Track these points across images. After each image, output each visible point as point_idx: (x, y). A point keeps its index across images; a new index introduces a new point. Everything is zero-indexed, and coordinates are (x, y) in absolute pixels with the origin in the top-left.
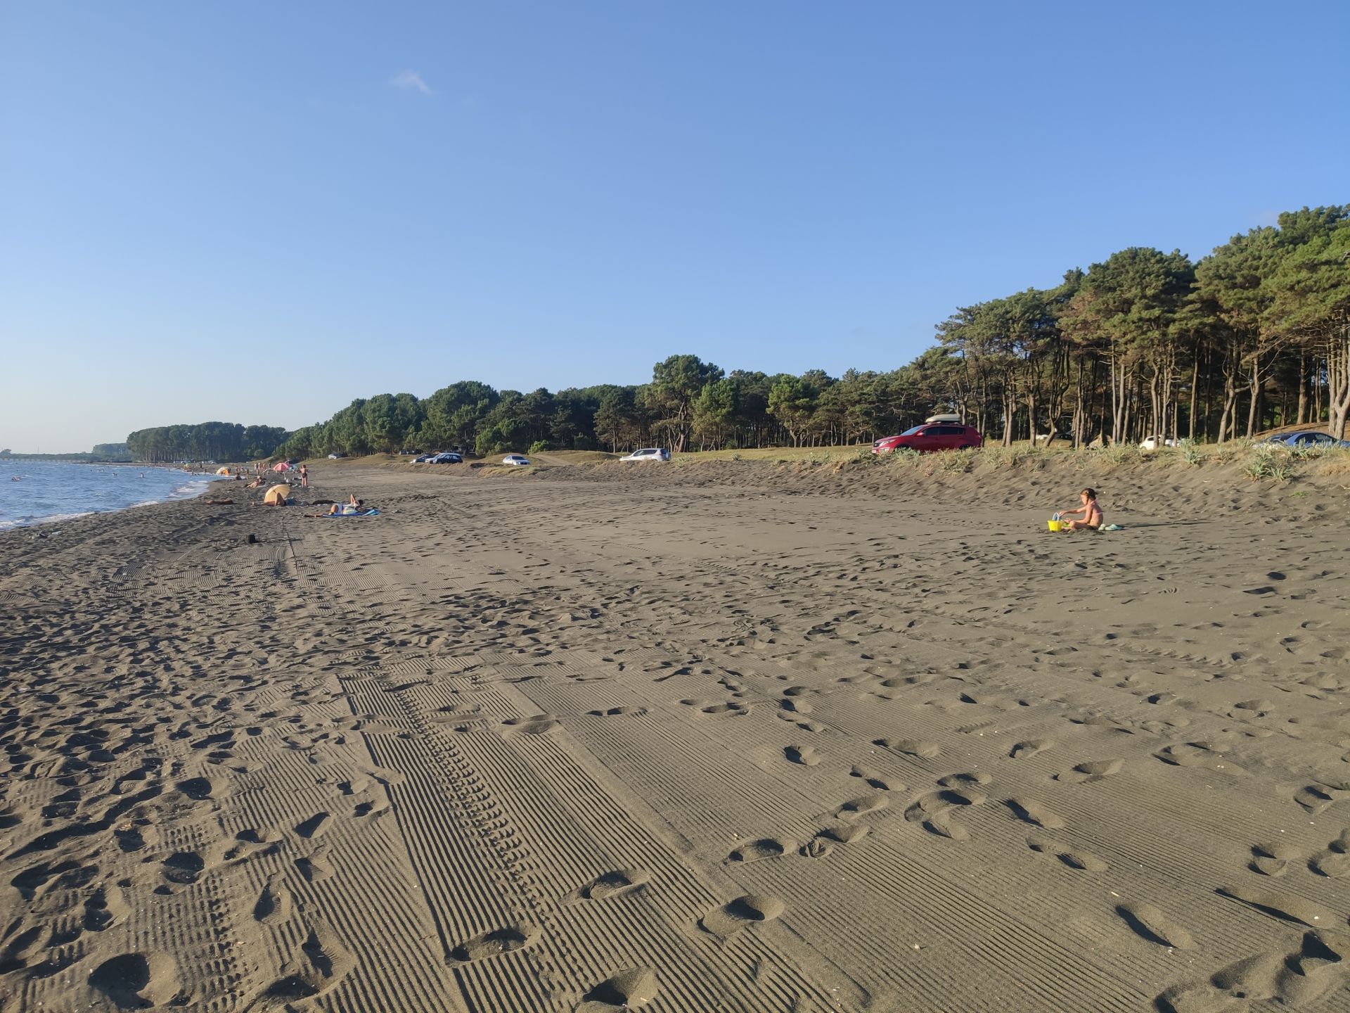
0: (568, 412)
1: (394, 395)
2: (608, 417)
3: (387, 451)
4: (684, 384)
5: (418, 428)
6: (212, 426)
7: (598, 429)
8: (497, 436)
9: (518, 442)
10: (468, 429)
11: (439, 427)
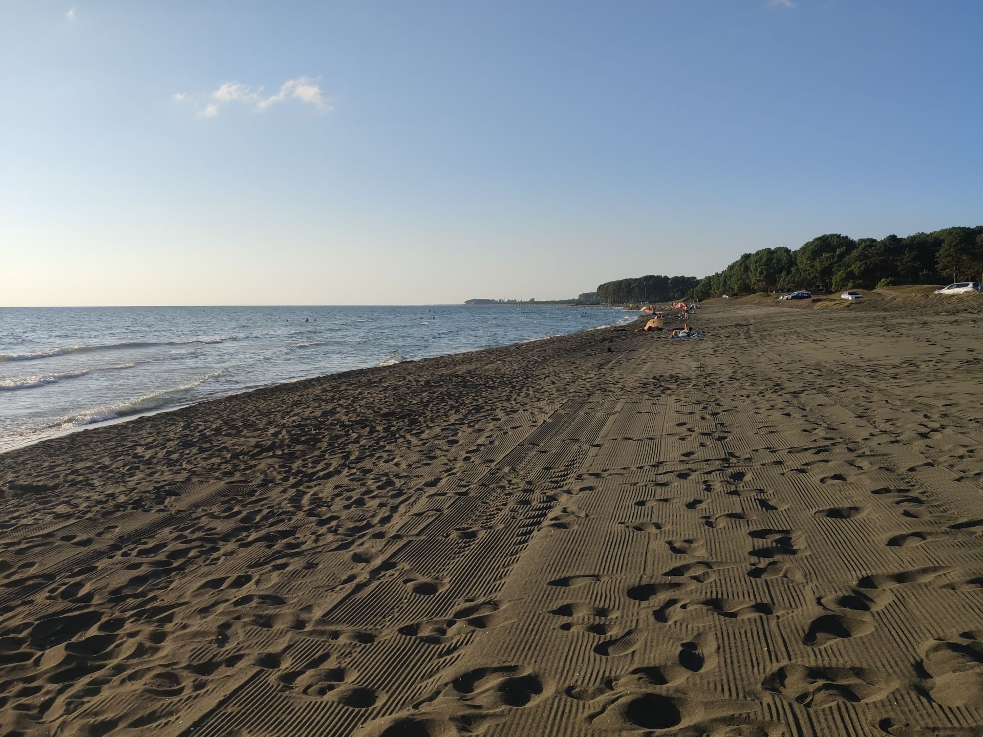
0: (914, 253)
1: (773, 249)
2: (949, 255)
3: (765, 290)
5: (789, 272)
6: (648, 278)
7: (939, 266)
8: (850, 276)
10: (827, 272)
11: (805, 271)
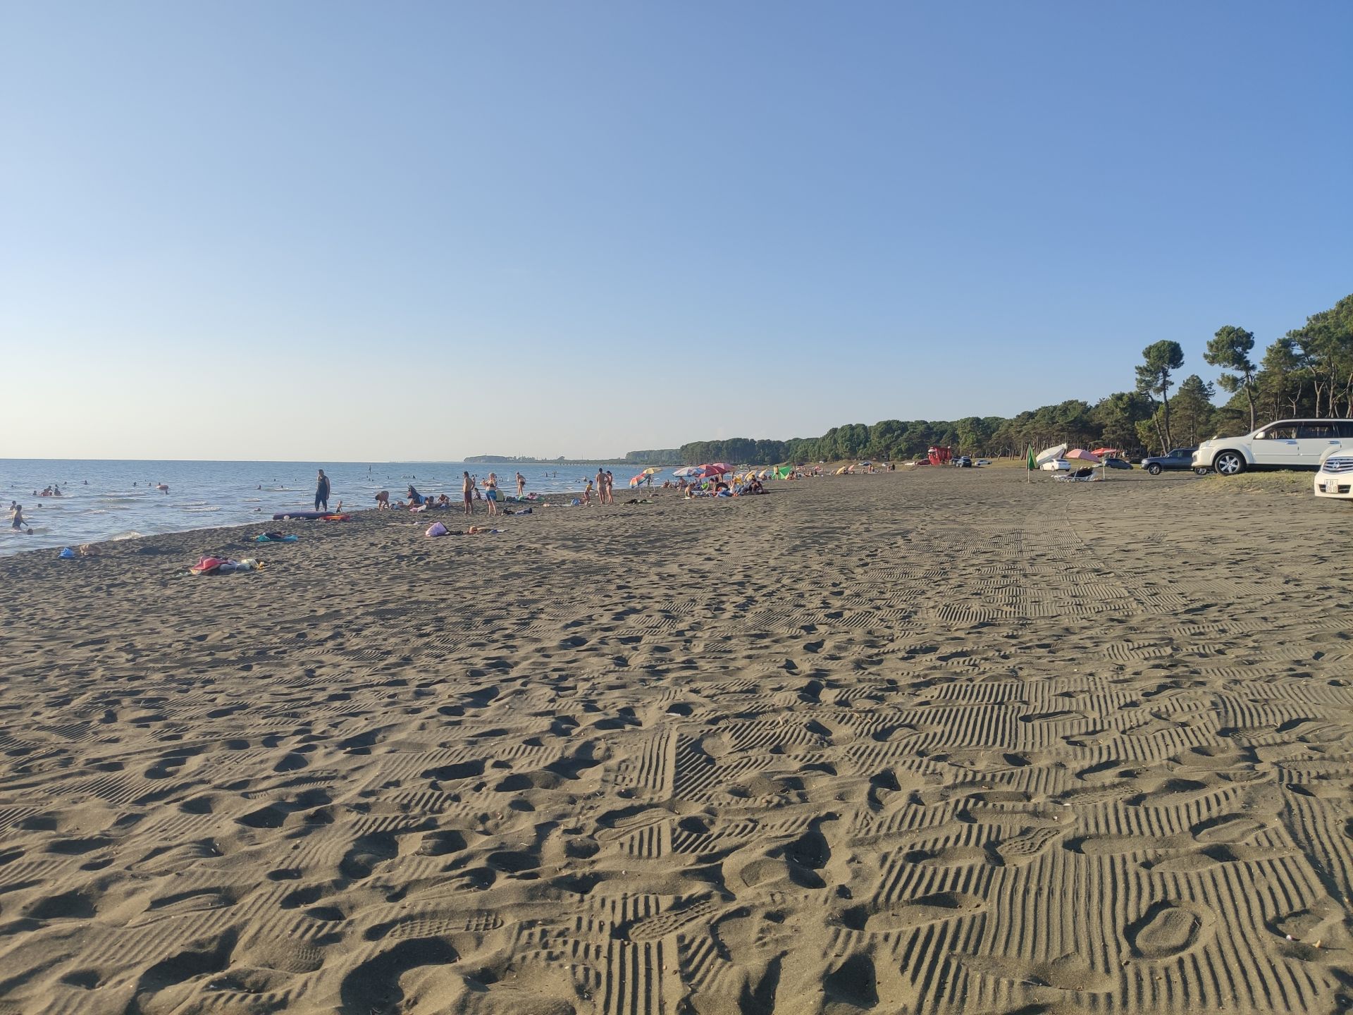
3: (849, 459)
5: (865, 447)
8: (900, 451)
10: (888, 448)
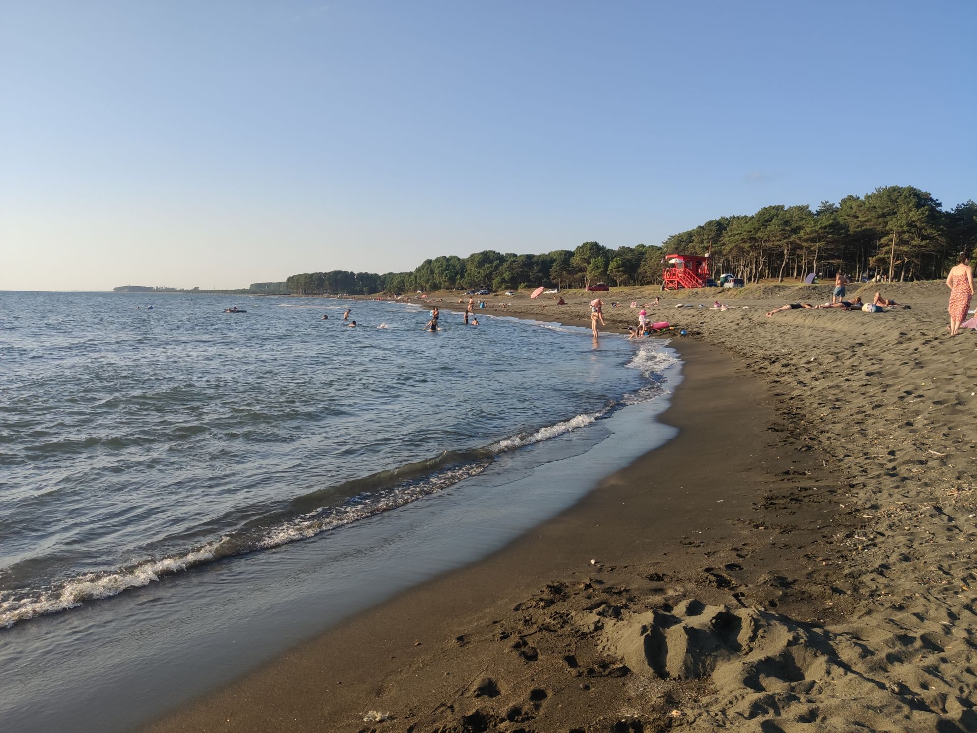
0: (539, 267)
1: (448, 257)
2: (556, 271)
3: (447, 289)
4: (589, 256)
5: (462, 277)
6: (337, 273)
7: (551, 277)
8: (503, 281)
9: (513, 284)
10: (489, 277)
11: (474, 276)
